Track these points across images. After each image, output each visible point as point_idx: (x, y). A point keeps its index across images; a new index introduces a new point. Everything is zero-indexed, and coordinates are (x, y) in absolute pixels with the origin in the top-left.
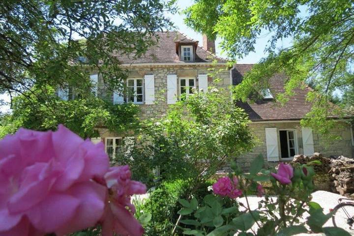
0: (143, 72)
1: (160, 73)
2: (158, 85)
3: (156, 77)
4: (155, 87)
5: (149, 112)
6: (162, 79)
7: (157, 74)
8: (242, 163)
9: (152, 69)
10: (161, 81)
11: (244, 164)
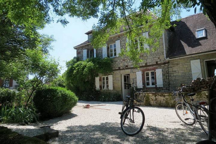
0: (115, 40)
1: (123, 38)
2: (122, 45)
3: (121, 41)
4: (121, 46)
5: (119, 61)
6: (124, 41)
7: (122, 39)
8: (174, 87)
9: (119, 37)
10: (124, 43)
11: (175, 88)
